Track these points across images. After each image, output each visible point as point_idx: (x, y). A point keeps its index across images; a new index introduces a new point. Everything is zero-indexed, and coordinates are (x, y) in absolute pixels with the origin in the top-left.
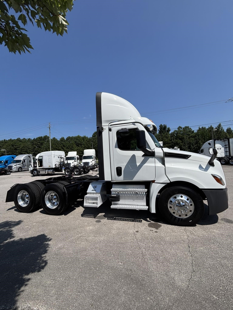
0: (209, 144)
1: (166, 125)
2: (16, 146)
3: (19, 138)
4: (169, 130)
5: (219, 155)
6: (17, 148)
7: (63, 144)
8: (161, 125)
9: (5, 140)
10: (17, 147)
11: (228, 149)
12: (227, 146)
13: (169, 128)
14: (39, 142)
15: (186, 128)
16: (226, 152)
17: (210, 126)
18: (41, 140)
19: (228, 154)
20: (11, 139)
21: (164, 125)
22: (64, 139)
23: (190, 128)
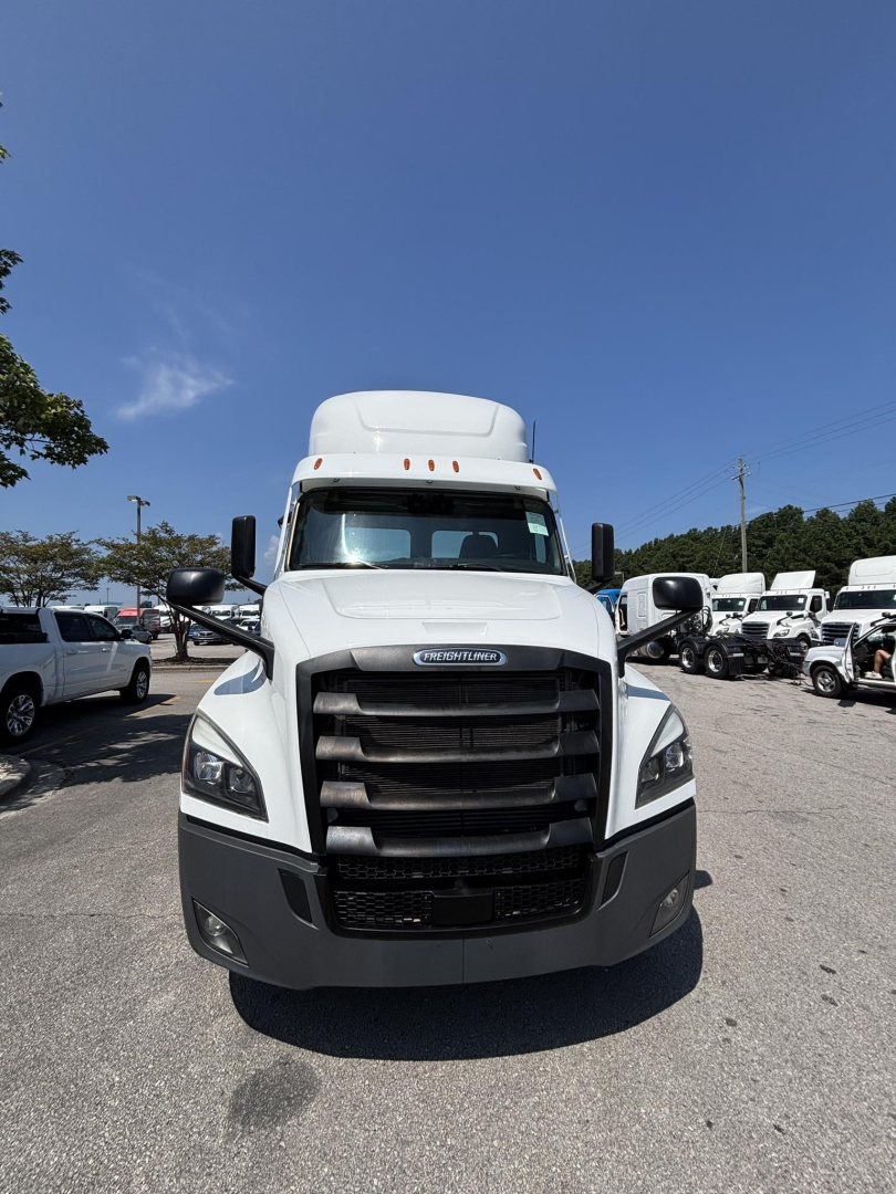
2: (683, 556)
3: (695, 530)
6: (687, 563)
7: (863, 533)
9: (656, 540)
10: (685, 559)
14: (760, 537)
18: (767, 526)
20: (672, 536)
22: (874, 511)
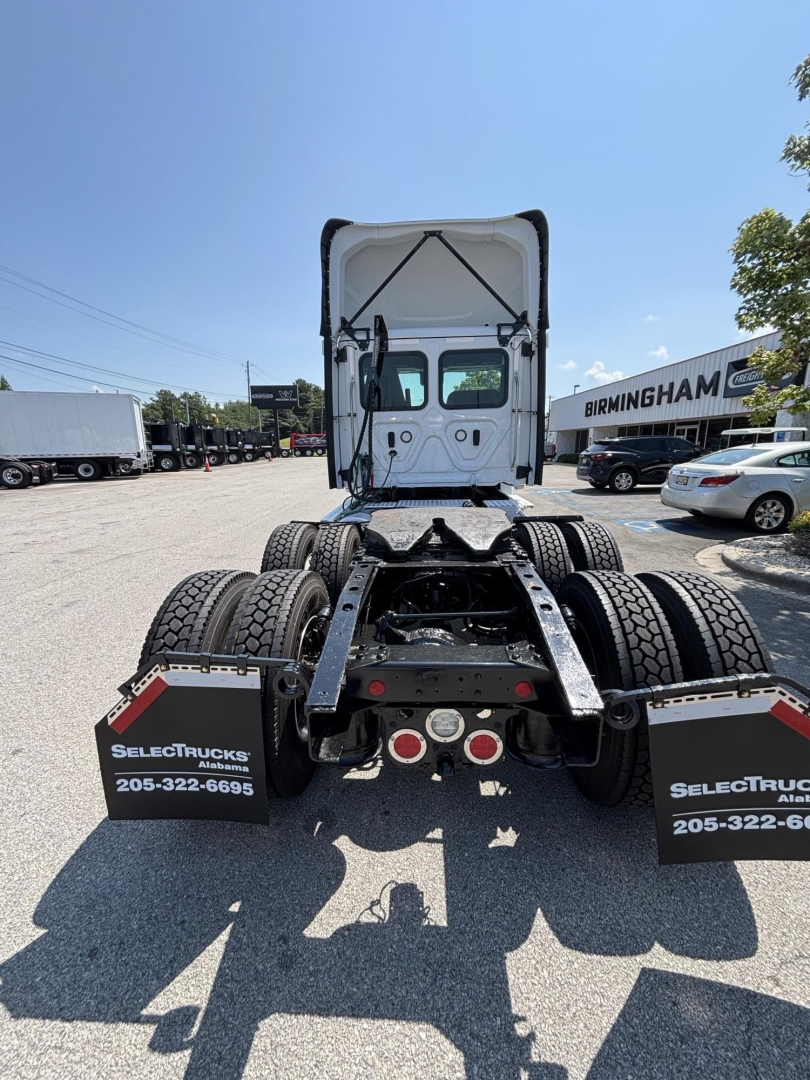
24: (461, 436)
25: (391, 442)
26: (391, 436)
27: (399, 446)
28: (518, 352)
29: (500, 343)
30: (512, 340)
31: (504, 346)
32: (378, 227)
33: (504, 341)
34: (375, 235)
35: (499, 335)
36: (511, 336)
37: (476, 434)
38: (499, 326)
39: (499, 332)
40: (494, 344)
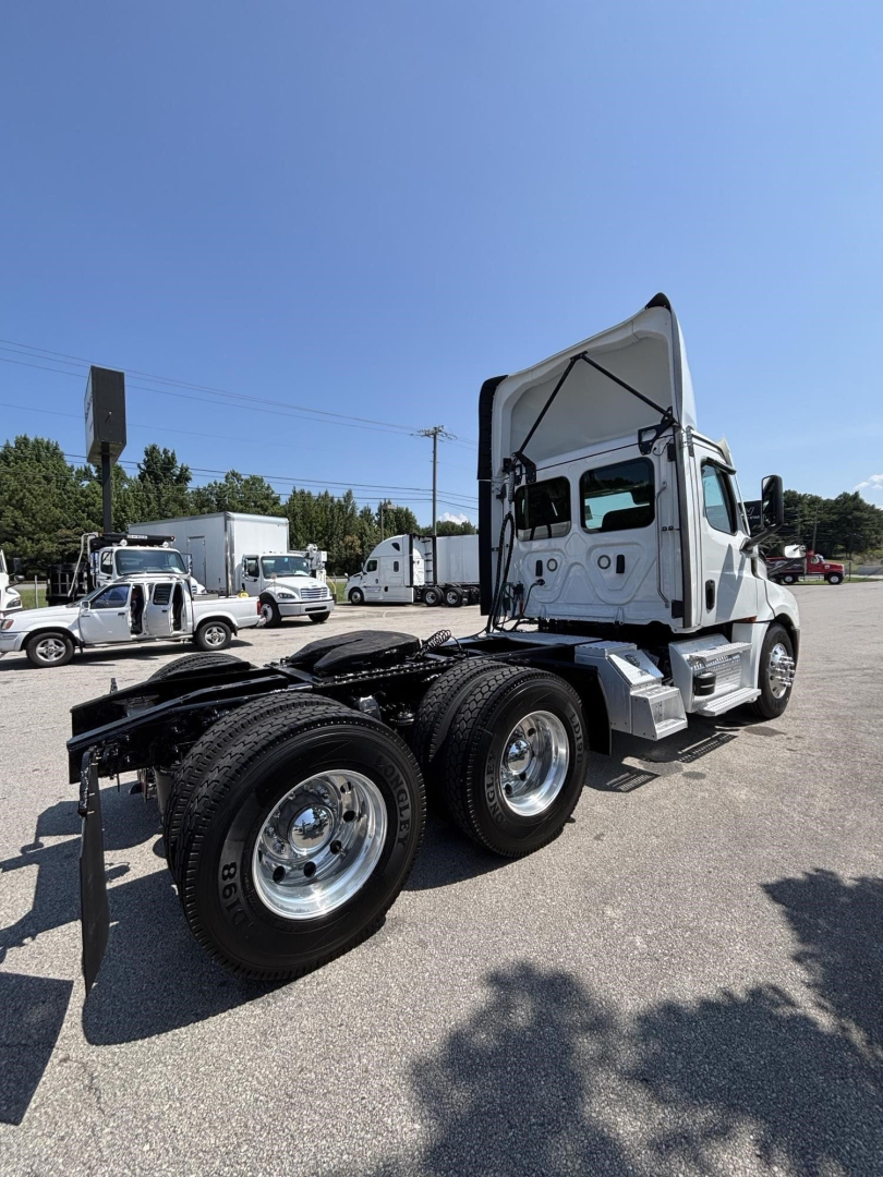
0: (396, 546)
1: (173, 454)
4: (184, 477)
5: (416, 583)
8: (154, 448)
11: (431, 563)
12: (431, 557)
13: (187, 470)
15: (253, 484)
16: (428, 571)
17: (323, 493)
19: (431, 579)
21: (165, 452)
23: (269, 488)
24: (604, 562)
25: (539, 571)
26: (539, 564)
27: (546, 574)
28: (665, 457)
29: (641, 451)
30: (655, 445)
31: (646, 453)
32: (531, 371)
33: (645, 447)
34: (529, 378)
35: (640, 443)
36: (653, 441)
37: (621, 560)
38: (641, 433)
39: (640, 438)
40: (636, 453)
